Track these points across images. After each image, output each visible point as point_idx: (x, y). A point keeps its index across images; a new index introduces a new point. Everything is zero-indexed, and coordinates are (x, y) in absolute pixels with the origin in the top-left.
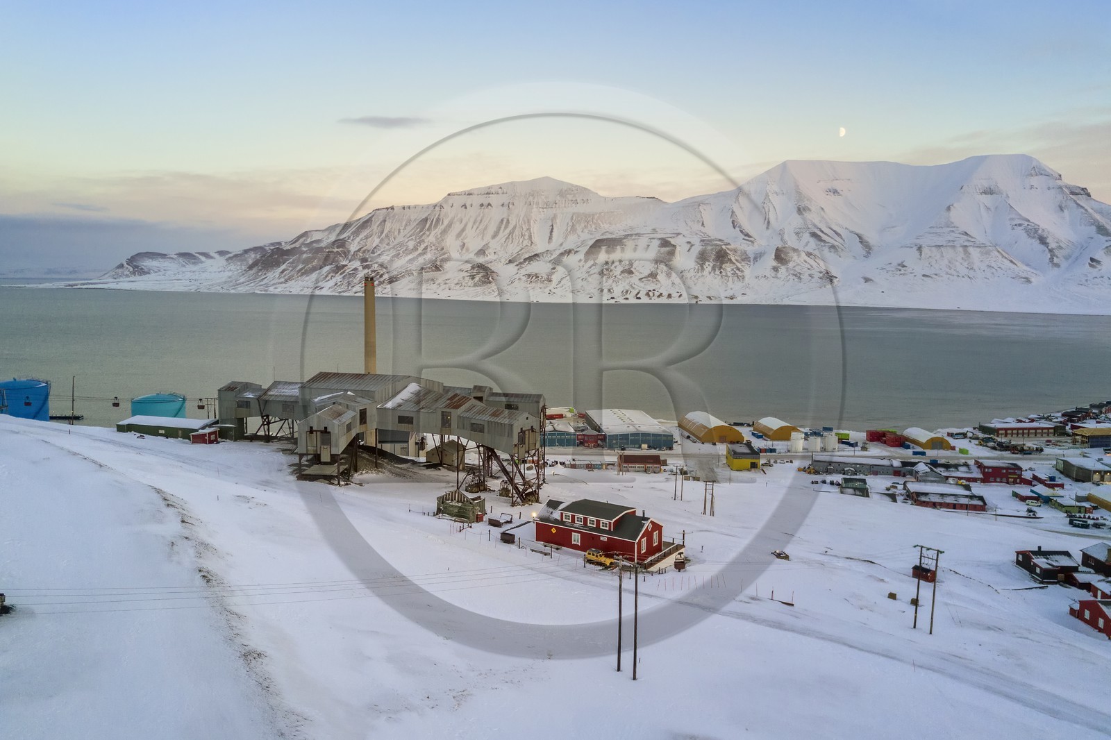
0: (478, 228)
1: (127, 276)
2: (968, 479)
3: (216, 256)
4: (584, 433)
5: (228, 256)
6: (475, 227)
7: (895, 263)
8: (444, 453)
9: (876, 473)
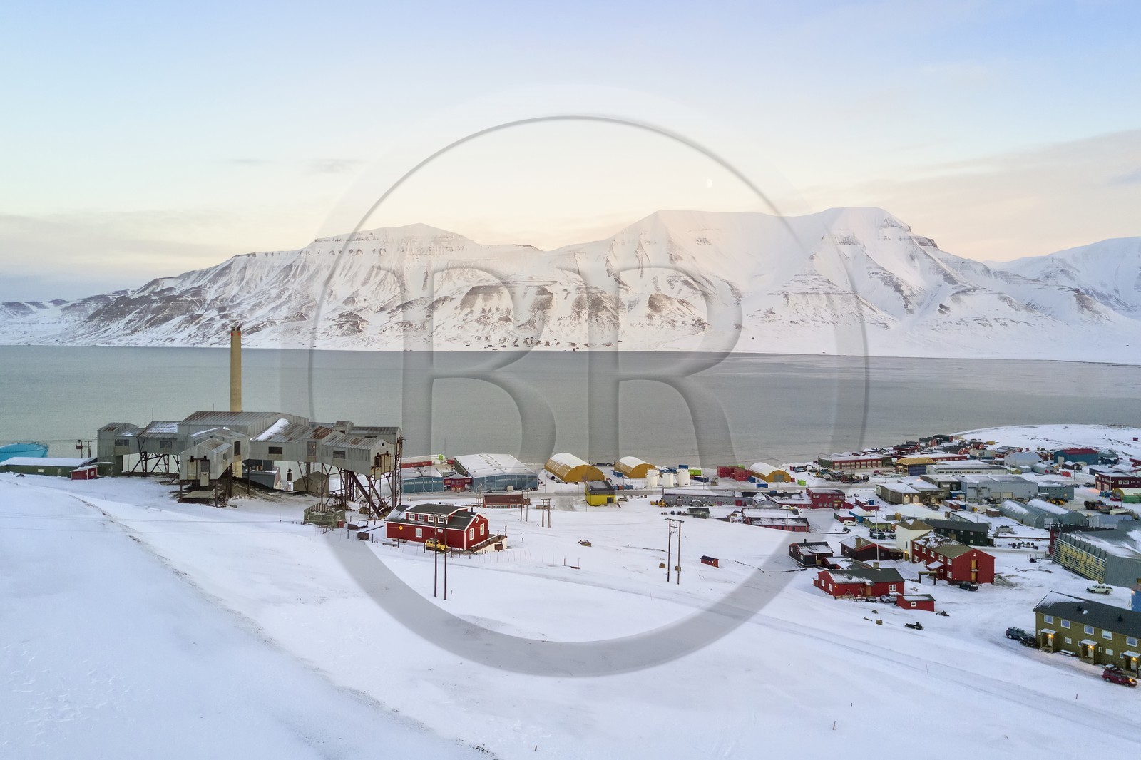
0: (347, 274)
2: (800, 506)
3: (51, 306)
4: (451, 477)
6: (343, 274)
7: (764, 310)
8: (310, 482)
9: (720, 504)
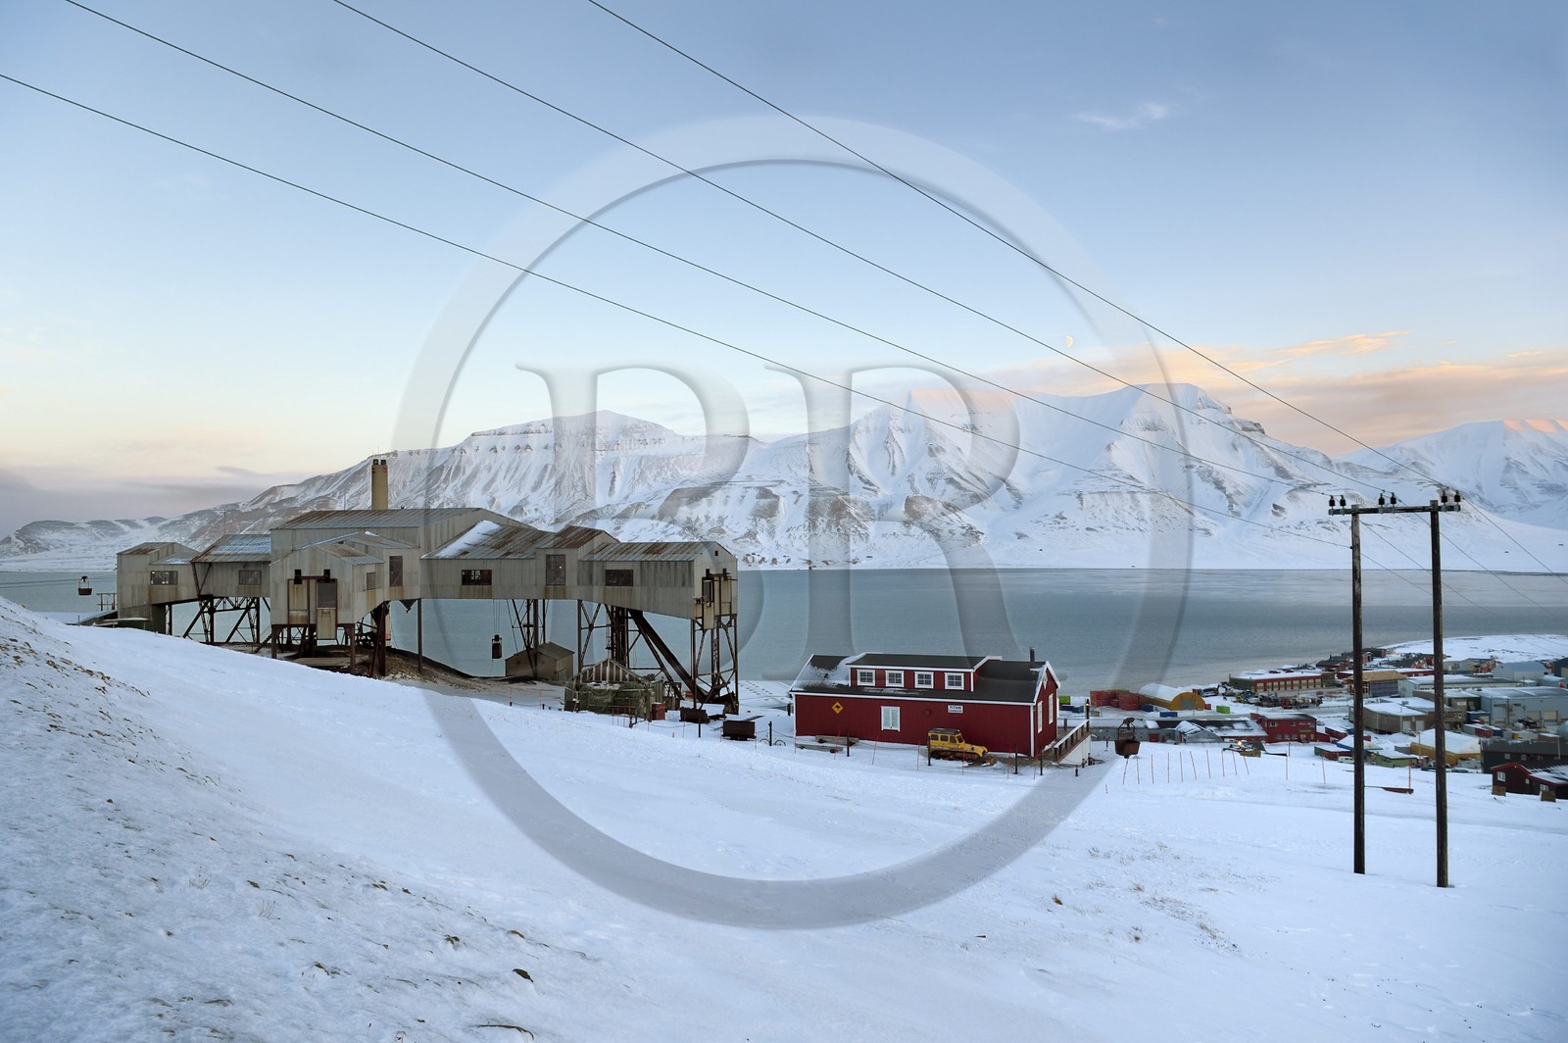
0: (512, 477)
1: (15, 554)
3: (146, 524)
5: (161, 524)
6: (509, 477)
7: (1052, 514)
